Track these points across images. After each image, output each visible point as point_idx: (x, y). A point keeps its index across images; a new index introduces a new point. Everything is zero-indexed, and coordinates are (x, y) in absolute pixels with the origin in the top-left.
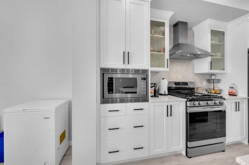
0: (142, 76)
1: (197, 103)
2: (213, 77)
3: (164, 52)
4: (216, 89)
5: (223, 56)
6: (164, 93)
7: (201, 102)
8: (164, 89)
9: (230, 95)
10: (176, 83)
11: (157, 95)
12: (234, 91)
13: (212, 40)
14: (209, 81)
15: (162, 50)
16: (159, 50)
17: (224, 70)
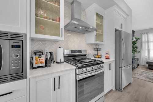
0: (12, 43)
1: (84, 69)
2: (97, 47)
3: (59, 21)
4: (99, 54)
5: (102, 32)
6: (59, 61)
7: (88, 68)
8: (60, 57)
9: (106, 58)
10: (72, 51)
11: (48, 65)
12: (108, 56)
13: (96, 20)
14: (95, 49)
15: (58, 20)
16: (54, 18)
17: (103, 42)
